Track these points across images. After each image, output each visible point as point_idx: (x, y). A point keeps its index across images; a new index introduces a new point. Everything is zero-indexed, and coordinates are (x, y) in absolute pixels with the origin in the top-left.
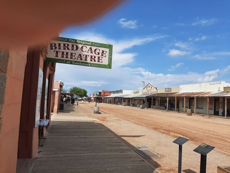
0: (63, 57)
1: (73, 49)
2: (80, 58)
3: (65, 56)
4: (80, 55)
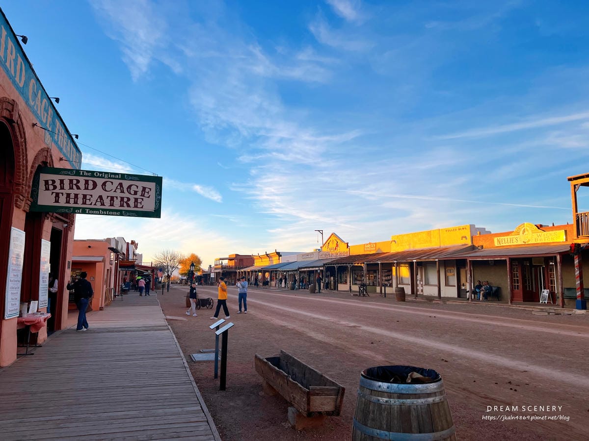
0: (68, 202)
1: (86, 188)
2: (101, 202)
3: (72, 201)
4: (101, 197)
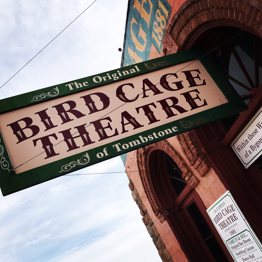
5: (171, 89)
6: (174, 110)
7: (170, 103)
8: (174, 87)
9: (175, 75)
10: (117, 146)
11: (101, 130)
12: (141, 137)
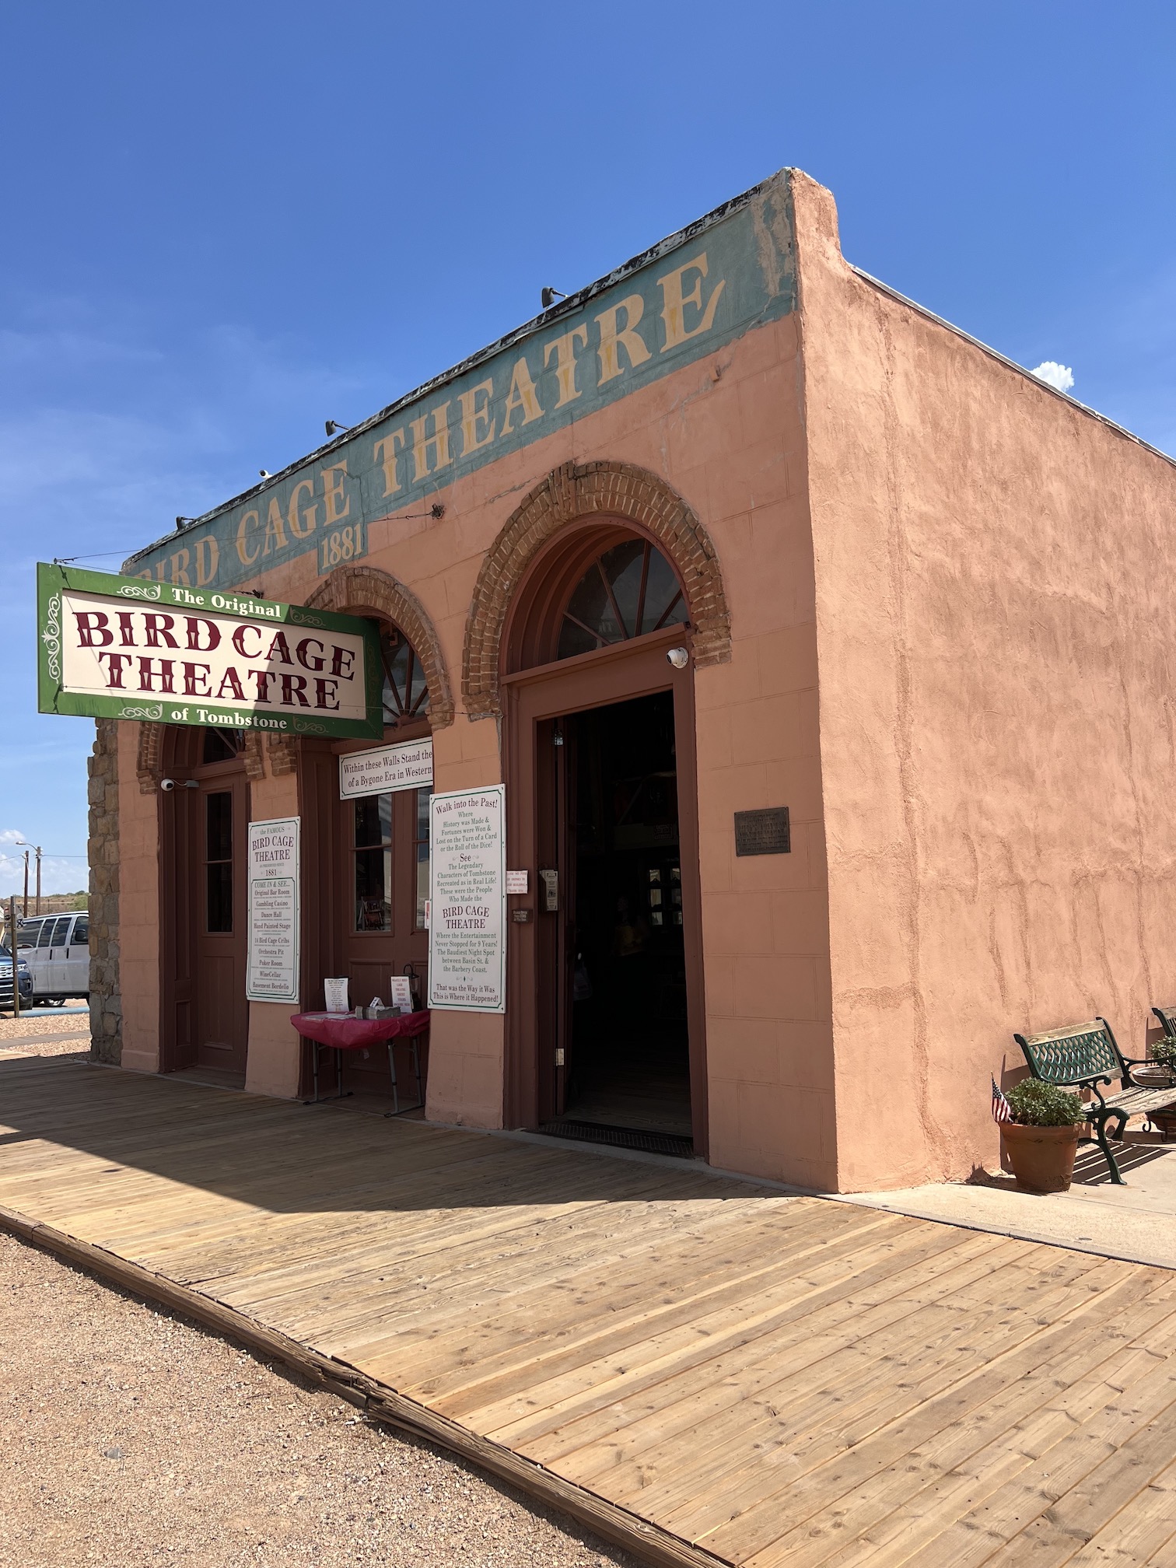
5: (305, 665)
6: (295, 698)
7: (295, 684)
8: (311, 663)
9: (321, 646)
10: (202, 712)
11: (190, 679)
12: (237, 714)
